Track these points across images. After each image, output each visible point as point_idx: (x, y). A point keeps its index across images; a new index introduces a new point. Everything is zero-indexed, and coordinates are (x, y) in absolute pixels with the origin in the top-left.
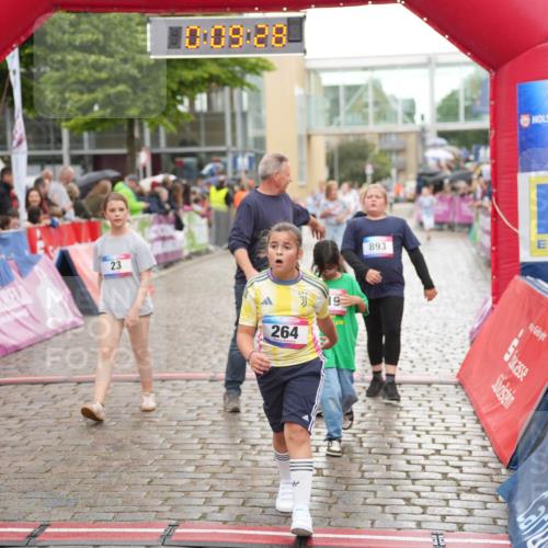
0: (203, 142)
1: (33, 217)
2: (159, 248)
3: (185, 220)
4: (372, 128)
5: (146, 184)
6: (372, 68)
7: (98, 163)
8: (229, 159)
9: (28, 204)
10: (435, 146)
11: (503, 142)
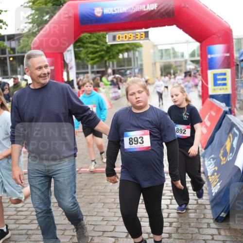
0: (126, 65)
1: (79, 88)
2: (114, 95)
3: (121, 87)
4: (172, 60)
5: (111, 78)
6: (171, 44)
7: (98, 72)
8: (133, 70)
9: (78, 84)
10: (189, 65)
11: (203, 62)
